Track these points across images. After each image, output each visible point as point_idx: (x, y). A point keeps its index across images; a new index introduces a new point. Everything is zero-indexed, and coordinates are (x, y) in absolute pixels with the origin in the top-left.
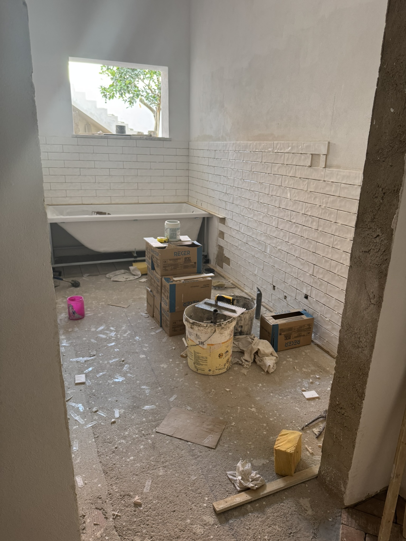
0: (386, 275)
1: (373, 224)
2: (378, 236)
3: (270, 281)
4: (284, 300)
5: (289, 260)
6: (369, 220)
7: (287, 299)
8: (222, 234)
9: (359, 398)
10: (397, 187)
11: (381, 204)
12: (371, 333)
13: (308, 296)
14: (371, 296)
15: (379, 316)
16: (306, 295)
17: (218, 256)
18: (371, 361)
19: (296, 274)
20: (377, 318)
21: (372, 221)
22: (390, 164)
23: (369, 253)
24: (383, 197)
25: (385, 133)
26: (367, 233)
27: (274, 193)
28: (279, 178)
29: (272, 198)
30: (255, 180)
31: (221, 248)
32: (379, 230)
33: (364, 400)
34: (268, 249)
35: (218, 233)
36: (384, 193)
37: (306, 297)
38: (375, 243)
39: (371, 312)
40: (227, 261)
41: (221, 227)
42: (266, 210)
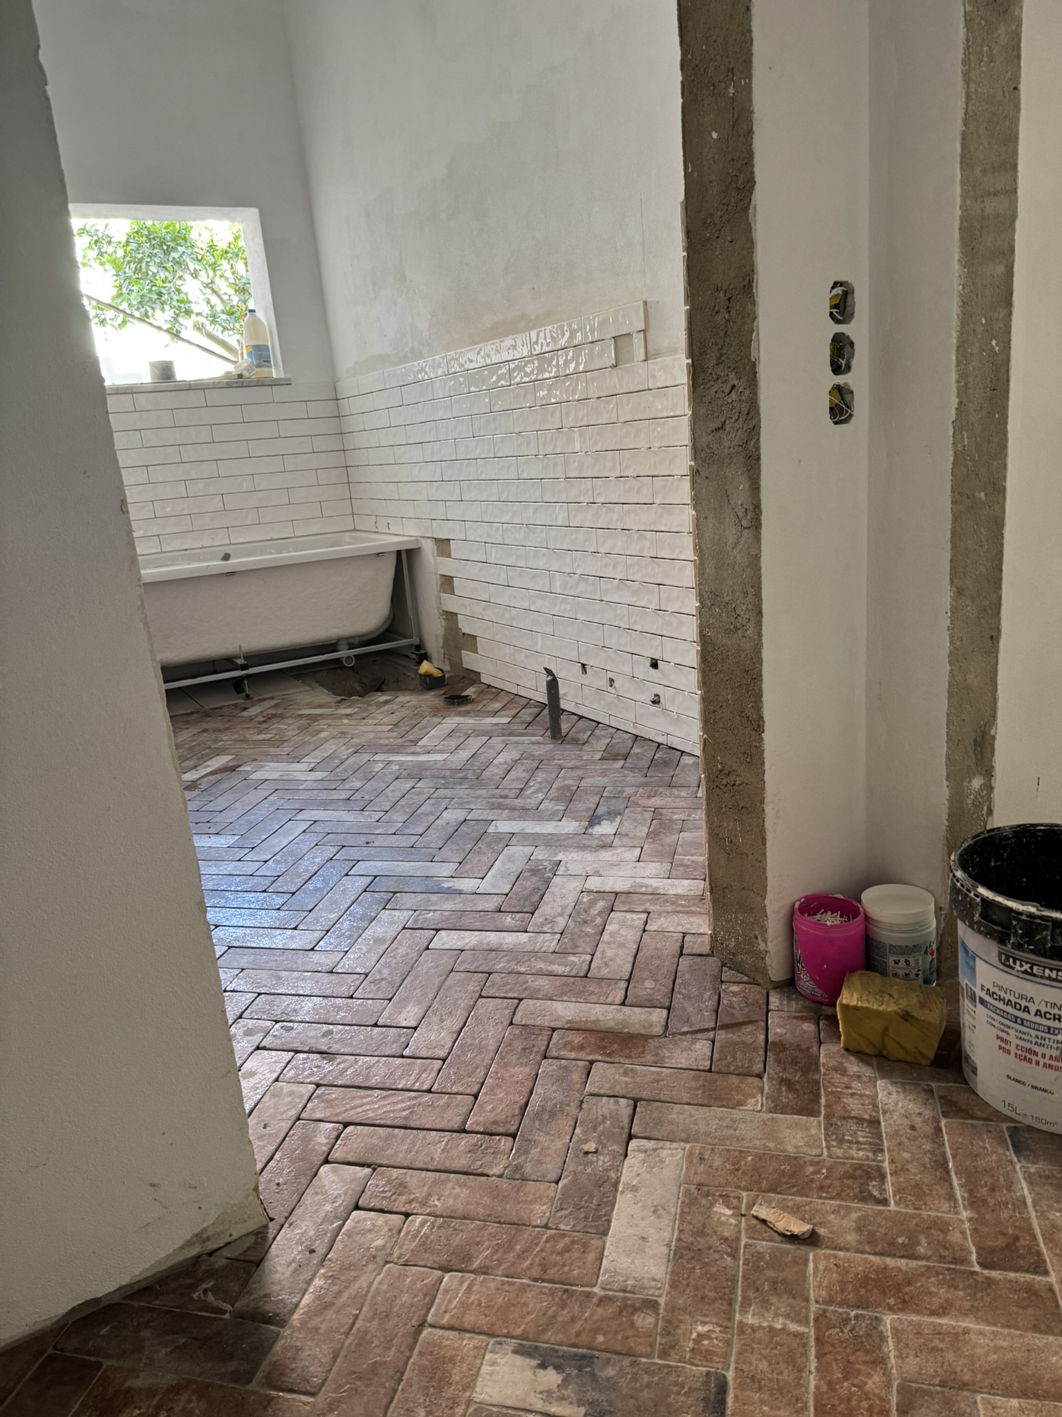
0: (759, 459)
1: (721, 366)
2: (734, 386)
3: (573, 655)
4: (610, 689)
5: (606, 591)
6: (713, 362)
7: (616, 684)
8: (447, 582)
9: (754, 734)
10: (747, 278)
11: (728, 321)
12: (752, 587)
13: (657, 660)
14: (741, 514)
15: (759, 547)
16: (652, 659)
17: (446, 639)
18: (761, 646)
19: (626, 619)
20: (758, 551)
21: (719, 362)
22: (729, 239)
23: (724, 427)
24: (728, 307)
25: (711, 182)
26: (715, 389)
27: (549, 449)
28: (553, 413)
29: (546, 461)
30: (503, 431)
31: (451, 617)
32: (732, 375)
33: (763, 731)
34: (558, 583)
35: (439, 583)
36: (729, 299)
37: (654, 665)
38: (730, 404)
39: (746, 546)
40: (470, 641)
41: (446, 567)
42: (538, 493)
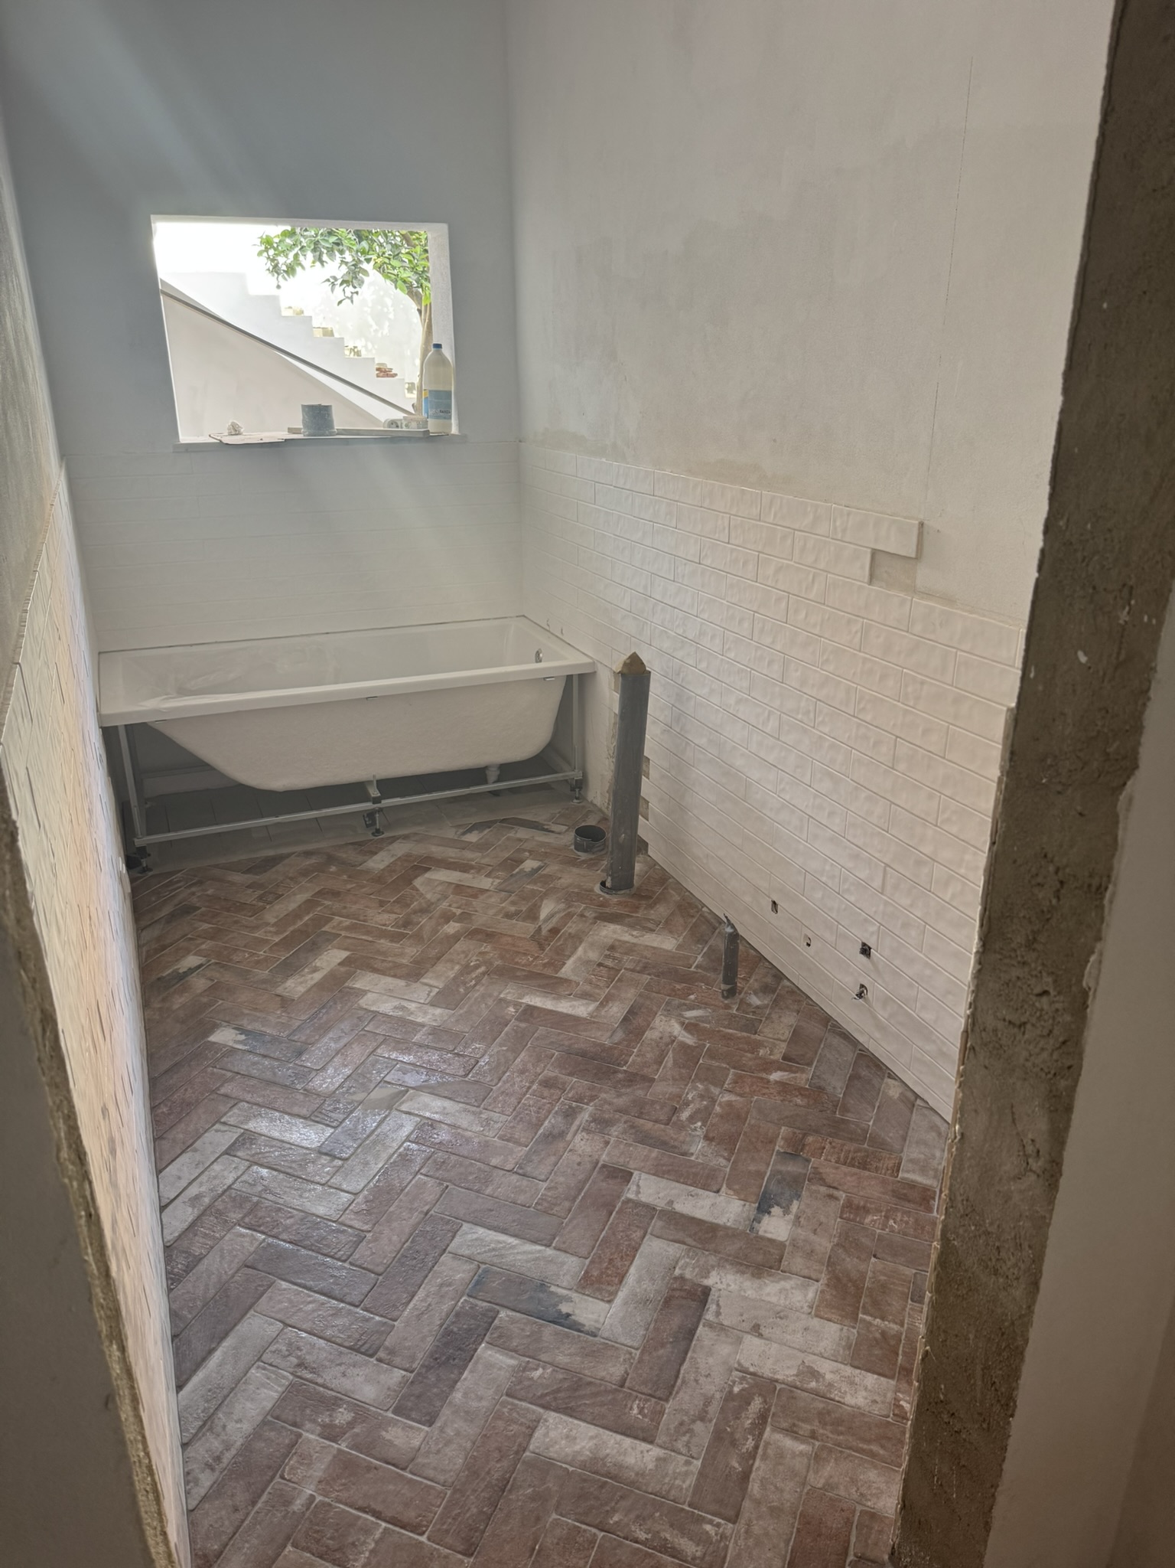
0: (1069, 1109)
1: (1033, 955)
2: (1045, 993)
3: (764, 885)
4: (803, 946)
5: (816, 837)
6: (1021, 939)
7: (813, 945)
9: (998, 1407)
10: (1098, 879)
11: (1055, 908)
12: (1030, 1247)
13: (870, 948)
15: (1051, 1213)
16: (864, 944)
18: (1030, 1323)
19: (836, 880)
20: (1048, 1216)
22: (1079, 808)
23: (1022, 1029)
24: (1058, 891)
26: (1015, 972)
27: (767, 640)
28: (779, 600)
29: (760, 651)
30: (712, 592)
33: (1012, 1416)
34: (755, 796)
36: (1062, 883)
37: (866, 951)
38: (1037, 1009)
39: (1031, 1193)
42: (746, 684)
